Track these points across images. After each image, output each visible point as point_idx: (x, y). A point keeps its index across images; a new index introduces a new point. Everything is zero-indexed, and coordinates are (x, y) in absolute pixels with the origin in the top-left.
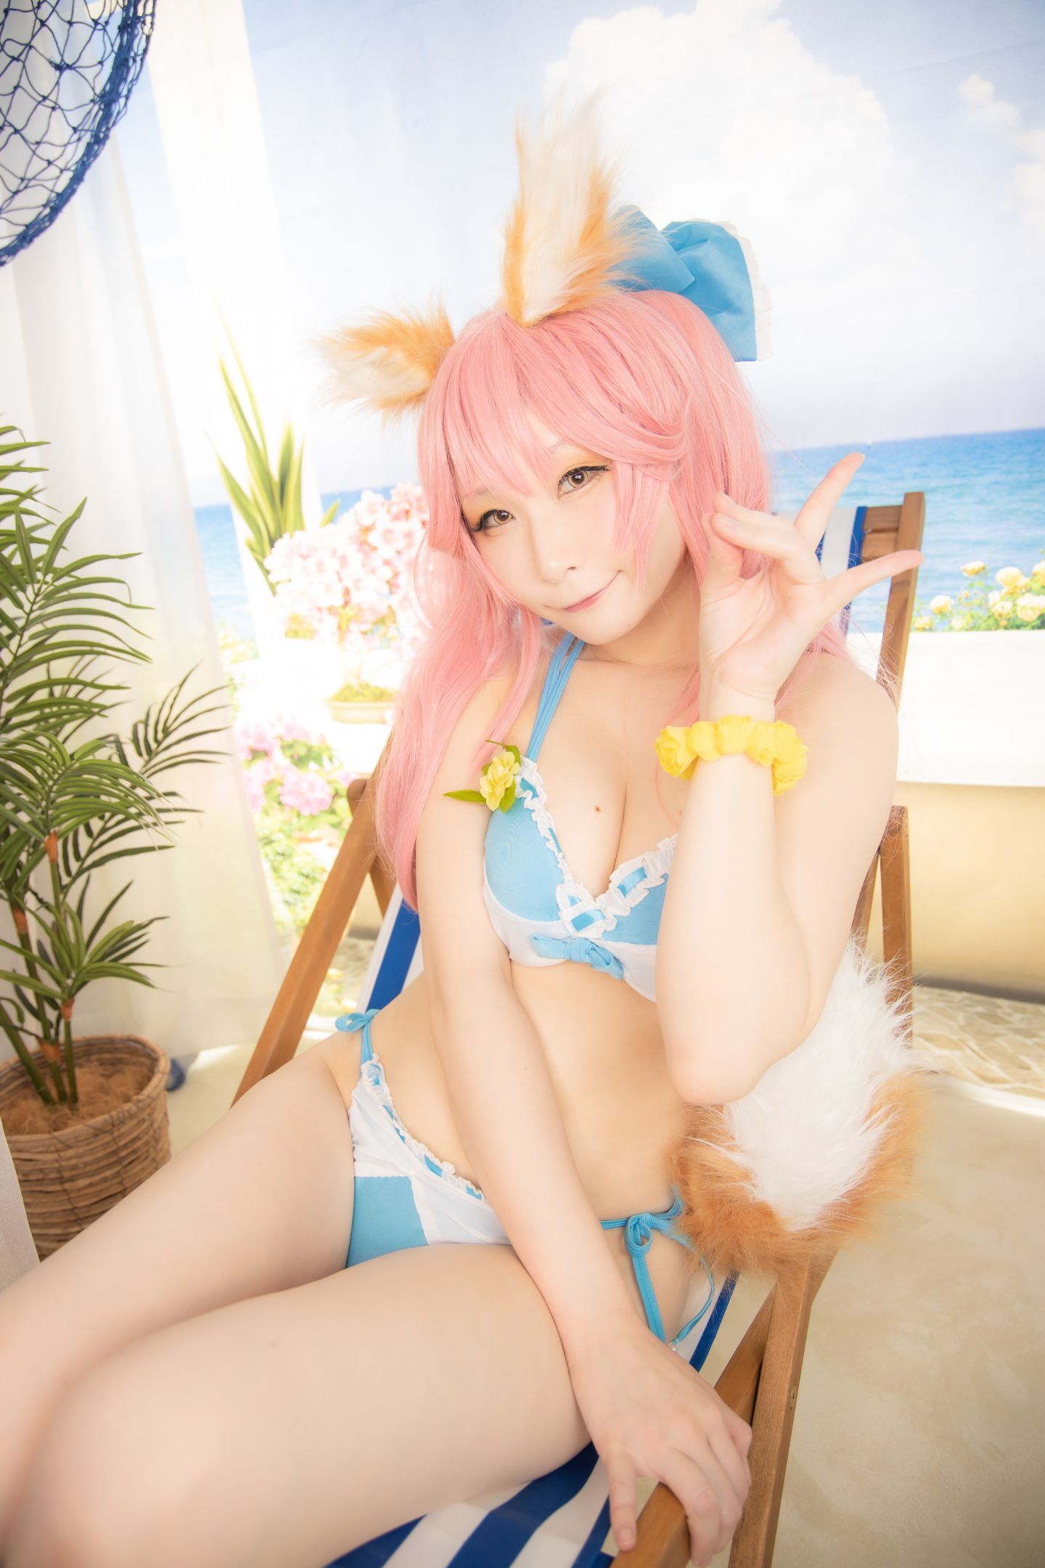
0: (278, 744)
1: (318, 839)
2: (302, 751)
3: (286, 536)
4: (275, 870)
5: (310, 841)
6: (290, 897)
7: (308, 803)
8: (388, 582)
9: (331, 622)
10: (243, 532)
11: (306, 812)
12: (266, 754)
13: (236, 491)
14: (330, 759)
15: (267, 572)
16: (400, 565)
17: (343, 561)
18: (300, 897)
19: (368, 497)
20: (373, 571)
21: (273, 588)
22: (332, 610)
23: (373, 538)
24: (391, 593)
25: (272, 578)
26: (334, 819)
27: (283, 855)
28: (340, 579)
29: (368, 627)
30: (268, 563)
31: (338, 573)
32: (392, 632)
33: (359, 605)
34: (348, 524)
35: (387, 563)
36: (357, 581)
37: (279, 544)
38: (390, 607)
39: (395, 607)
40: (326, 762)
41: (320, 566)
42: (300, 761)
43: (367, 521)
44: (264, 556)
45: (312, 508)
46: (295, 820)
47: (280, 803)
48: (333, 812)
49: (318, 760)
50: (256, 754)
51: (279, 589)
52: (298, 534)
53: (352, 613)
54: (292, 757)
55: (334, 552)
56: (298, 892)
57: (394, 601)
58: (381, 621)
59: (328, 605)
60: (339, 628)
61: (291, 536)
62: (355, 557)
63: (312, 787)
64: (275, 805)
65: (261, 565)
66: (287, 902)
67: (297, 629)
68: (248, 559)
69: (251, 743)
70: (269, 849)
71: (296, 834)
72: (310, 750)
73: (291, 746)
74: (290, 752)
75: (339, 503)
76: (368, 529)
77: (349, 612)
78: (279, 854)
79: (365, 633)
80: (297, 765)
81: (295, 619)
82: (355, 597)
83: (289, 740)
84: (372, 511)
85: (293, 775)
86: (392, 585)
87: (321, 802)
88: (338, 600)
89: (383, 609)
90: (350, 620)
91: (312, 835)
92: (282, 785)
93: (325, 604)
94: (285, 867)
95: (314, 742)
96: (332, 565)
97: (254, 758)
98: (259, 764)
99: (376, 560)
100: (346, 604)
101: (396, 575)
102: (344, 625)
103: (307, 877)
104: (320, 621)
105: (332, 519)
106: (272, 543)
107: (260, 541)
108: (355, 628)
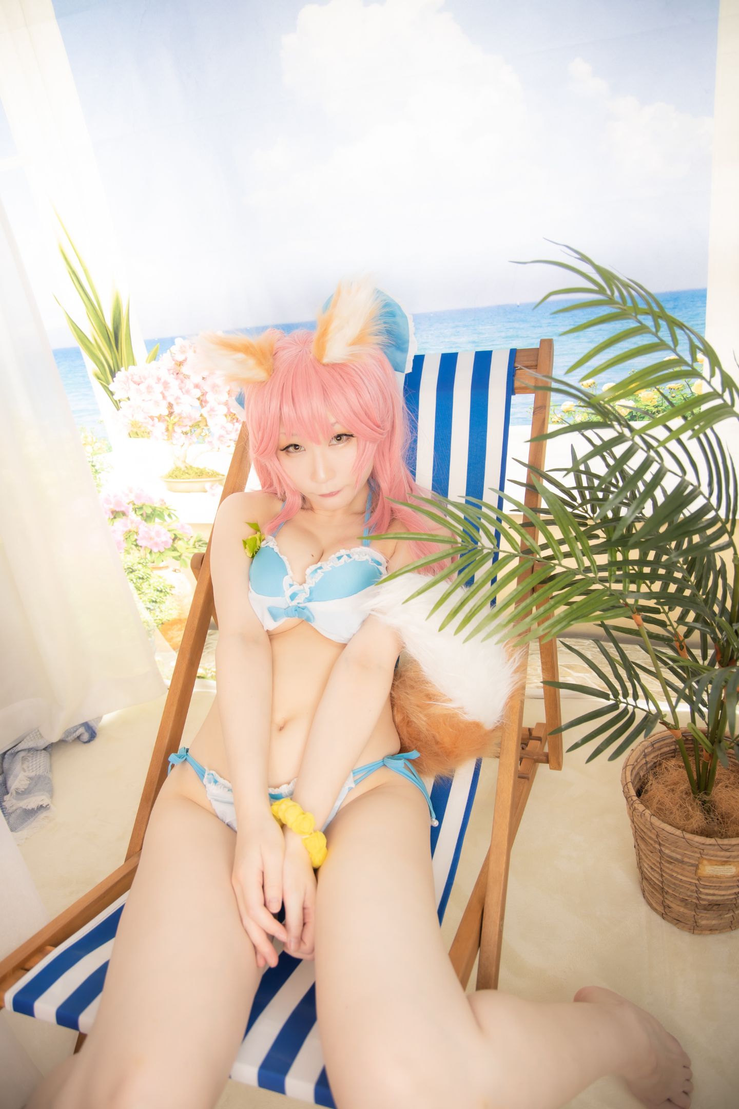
0: (131, 507)
1: (167, 567)
2: (149, 511)
3: (123, 369)
4: (138, 589)
5: (160, 568)
6: (150, 605)
7: (156, 544)
8: (199, 399)
9: (161, 426)
10: (91, 366)
11: (155, 550)
12: (124, 514)
13: (82, 337)
14: (169, 515)
15: (112, 394)
16: (206, 387)
17: (166, 385)
18: (158, 605)
19: (178, 341)
20: (188, 392)
21: (117, 404)
22: (160, 418)
23: (185, 369)
24: (202, 406)
25: (116, 397)
26: (176, 554)
27: (143, 578)
28: (164, 397)
29: (187, 429)
30: (112, 387)
31: (162, 393)
32: (205, 431)
33: (179, 414)
34: (166, 361)
35: (197, 386)
36: (177, 398)
37: (118, 374)
38: (201, 415)
39: (205, 415)
40: (167, 518)
41: (149, 388)
42: (148, 518)
43: (180, 358)
44: (108, 384)
45: (140, 351)
46: (148, 555)
47: (137, 545)
48: (175, 550)
49: (161, 516)
50: (116, 514)
51: (121, 404)
52: (131, 368)
53: (176, 420)
54: (142, 515)
55: (159, 379)
56: (156, 602)
57: (204, 411)
58: (197, 425)
59: (158, 415)
60: (167, 430)
61: (126, 370)
62: (174, 383)
63: (158, 534)
64: (134, 547)
65: (106, 388)
66: (148, 608)
67: (136, 432)
68: (96, 385)
69: (112, 507)
70: (132, 576)
71: (150, 565)
72: (154, 510)
73: (141, 508)
74: (139, 513)
75: (158, 347)
76: (181, 364)
77: (174, 419)
78: (140, 578)
79: (186, 433)
80: (145, 521)
81: (134, 424)
82: (177, 409)
83: (139, 504)
84: (183, 351)
85: (143, 527)
86: (202, 401)
87: (166, 543)
88: (165, 412)
89: (196, 415)
90: (174, 424)
91: (161, 565)
92: (137, 533)
93: (156, 413)
94: (145, 586)
95: (157, 505)
96: (159, 388)
97: (115, 518)
98: (119, 521)
99: (189, 384)
100: (171, 414)
101: (204, 394)
102: (170, 428)
103: (161, 591)
104: (153, 426)
105: (155, 358)
106: (113, 375)
107: (104, 373)
108: (178, 430)
